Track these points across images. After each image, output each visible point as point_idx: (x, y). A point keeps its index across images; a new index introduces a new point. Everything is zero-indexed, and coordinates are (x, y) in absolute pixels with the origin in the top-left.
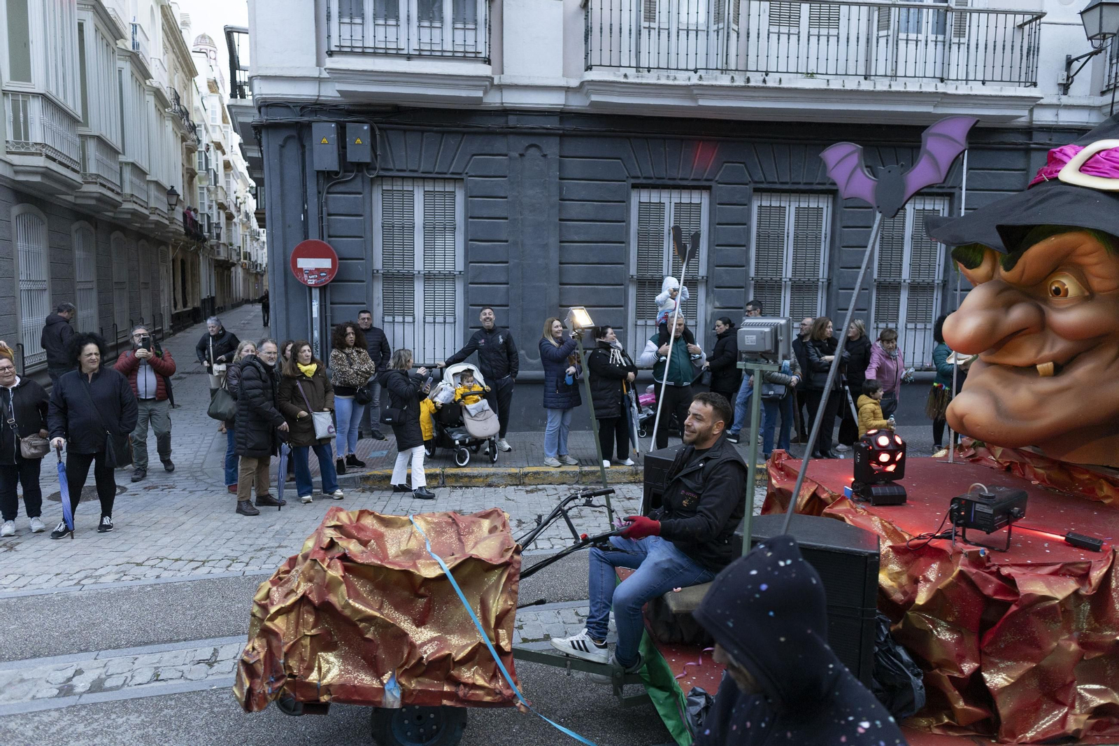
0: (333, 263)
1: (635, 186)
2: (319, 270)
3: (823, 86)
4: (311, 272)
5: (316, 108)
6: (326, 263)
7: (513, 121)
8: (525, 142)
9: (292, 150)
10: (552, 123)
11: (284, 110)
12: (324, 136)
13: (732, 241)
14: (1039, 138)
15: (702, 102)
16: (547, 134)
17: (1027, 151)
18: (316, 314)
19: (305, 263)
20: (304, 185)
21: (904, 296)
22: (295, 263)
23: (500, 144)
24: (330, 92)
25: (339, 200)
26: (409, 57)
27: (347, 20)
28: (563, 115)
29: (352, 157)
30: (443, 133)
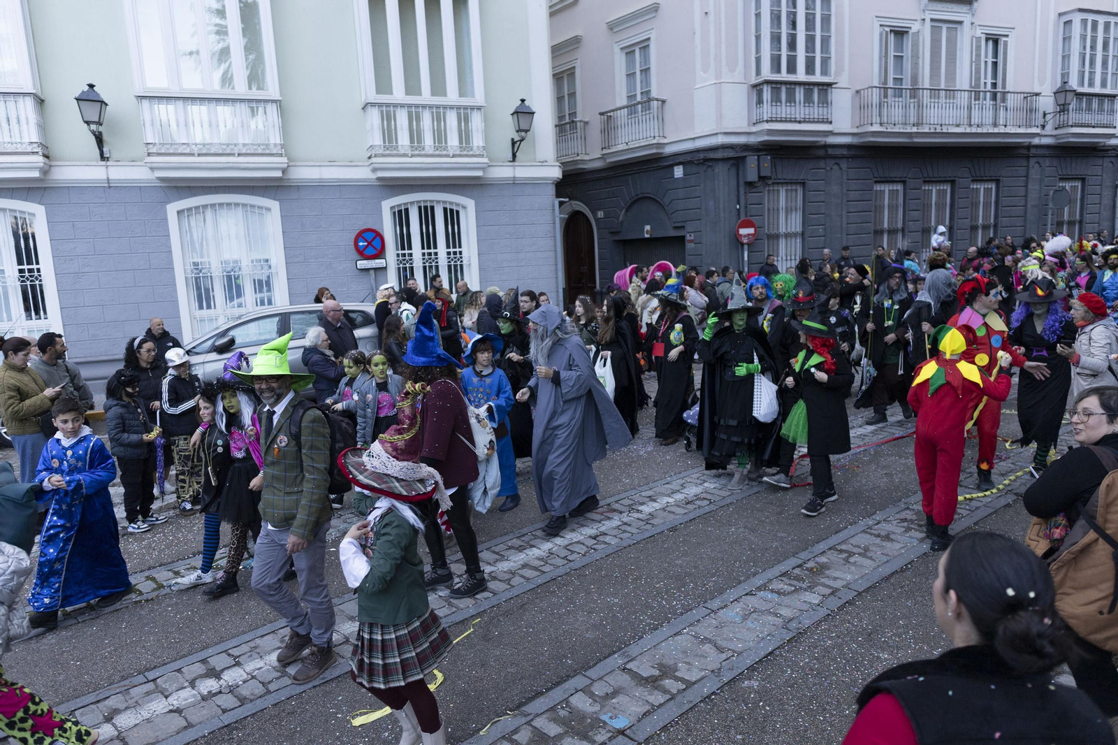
0: (755, 231)
1: (876, 182)
2: (749, 235)
3: (963, 131)
4: (745, 236)
5: (746, 147)
6: (751, 231)
7: (830, 151)
8: (833, 161)
9: (733, 171)
10: (845, 152)
11: (730, 150)
12: (752, 162)
13: (915, 208)
14: (1033, 151)
15: (916, 140)
16: (843, 157)
17: (1028, 157)
18: (746, 258)
19: (743, 231)
20: (738, 191)
21: (980, 231)
22: (738, 231)
23: (822, 164)
24: (753, 140)
25: (753, 197)
26: (800, 122)
27: (774, 104)
28: (849, 147)
29: (763, 174)
30: (798, 159)
